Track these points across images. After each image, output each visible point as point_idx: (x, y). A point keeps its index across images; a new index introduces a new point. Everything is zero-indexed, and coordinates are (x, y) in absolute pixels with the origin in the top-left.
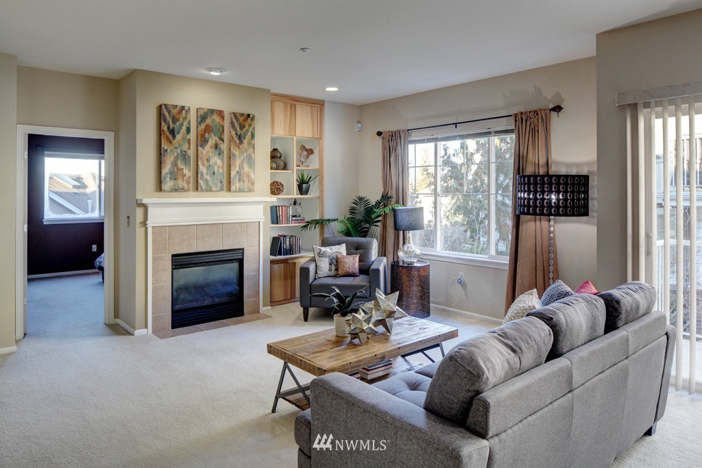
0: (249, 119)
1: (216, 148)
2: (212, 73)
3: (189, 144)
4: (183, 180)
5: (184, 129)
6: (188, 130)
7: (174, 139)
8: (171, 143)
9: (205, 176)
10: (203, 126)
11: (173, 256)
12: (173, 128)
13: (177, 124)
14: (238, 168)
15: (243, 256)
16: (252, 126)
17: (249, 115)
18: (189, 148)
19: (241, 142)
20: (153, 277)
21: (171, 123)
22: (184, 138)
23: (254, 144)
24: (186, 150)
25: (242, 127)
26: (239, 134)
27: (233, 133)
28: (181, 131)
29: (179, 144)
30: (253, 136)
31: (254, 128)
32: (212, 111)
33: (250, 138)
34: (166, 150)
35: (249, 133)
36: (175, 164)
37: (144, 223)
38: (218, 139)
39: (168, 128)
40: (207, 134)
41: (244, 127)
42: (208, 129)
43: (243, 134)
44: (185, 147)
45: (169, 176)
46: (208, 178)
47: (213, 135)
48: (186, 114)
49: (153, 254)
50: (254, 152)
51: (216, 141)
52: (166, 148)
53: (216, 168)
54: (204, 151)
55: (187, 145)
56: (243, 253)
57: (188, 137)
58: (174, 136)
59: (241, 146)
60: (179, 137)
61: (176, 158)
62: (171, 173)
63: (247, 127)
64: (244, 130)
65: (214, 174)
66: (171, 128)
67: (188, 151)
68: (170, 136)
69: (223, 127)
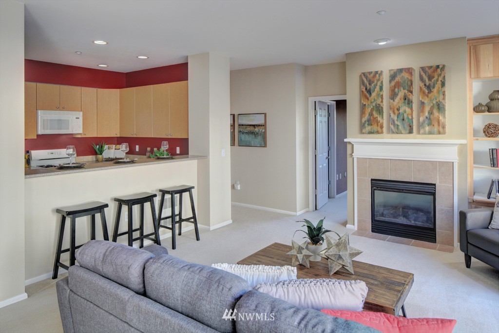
0: (439, 70)
1: (405, 99)
2: (380, 44)
3: (382, 98)
4: (378, 126)
5: (378, 88)
6: (381, 88)
7: (370, 96)
8: (368, 99)
9: (396, 122)
10: (393, 83)
11: (372, 180)
12: (370, 89)
13: (373, 85)
14: (427, 114)
15: (435, 190)
16: (442, 76)
17: (438, 67)
18: (382, 102)
19: (430, 91)
20: (358, 192)
21: (368, 85)
22: (378, 95)
23: (444, 92)
24: (380, 103)
25: (430, 78)
26: (427, 84)
27: (422, 85)
28: (376, 89)
29: (374, 99)
30: (443, 84)
31: (444, 76)
32: (401, 70)
33: (440, 86)
34: (365, 105)
35: (439, 82)
36: (371, 114)
37: (351, 155)
38: (406, 92)
39: (366, 89)
40: (396, 90)
41: (433, 77)
42: (398, 85)
43: (432, 84)
44: (379, 101)
45: (367, 123)
46: (399, 124)
47: (402, 89)
48: (379, 76)
49: (357, 176)
50: (444, 99)
51: (405, 93)
52: (364, 103)
53: (405, 115)
54: (394, 102)
55: (380, 99)
56: (435, 188)
57: (381, 93)
58: (370, 94)
59: (430, 95)
60: (374, 94)
61: (372, 110)
62: (369, 120)
63: (436, 77)
64: (433, 80)
65: (403, 120)
66: (368, 88)
67: (381, 104)
68: (368, 95)
69: (411, 82)
